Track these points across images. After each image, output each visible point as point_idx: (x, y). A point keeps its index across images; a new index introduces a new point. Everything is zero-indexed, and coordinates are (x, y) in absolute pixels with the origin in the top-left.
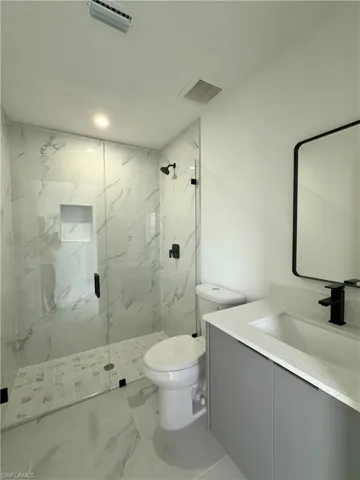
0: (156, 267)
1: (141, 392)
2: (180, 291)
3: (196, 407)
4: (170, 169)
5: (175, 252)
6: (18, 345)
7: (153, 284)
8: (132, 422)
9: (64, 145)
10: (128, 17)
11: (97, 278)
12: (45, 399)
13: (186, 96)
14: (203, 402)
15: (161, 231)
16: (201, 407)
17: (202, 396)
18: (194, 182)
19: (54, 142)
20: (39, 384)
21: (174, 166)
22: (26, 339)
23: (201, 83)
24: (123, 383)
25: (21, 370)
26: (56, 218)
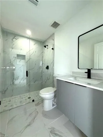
0: (42, 72)
1: (39, 103)
2: (48, 78)
3: (53, 105)
4: (46, 46)
5: (47, 68)
6: (3, 92)
7: (41, 76)
8: (36, 109)
9: (18, 39)
10: (37, 1)
11: (27, 72)
12: (11, 106)
13: (51, 26)
14: (55, 104)
15: (44, 63)
16: (55, 105)
17: (55, 103)
18: (53, 49)
19: (15, 38)
20: (9, 102)
21: (47, 46)
22: (6, 90)
23: (55, 22)
24: (33, 101)
25: (4, 99)
26: (15, 58)
